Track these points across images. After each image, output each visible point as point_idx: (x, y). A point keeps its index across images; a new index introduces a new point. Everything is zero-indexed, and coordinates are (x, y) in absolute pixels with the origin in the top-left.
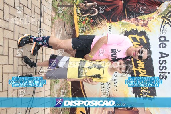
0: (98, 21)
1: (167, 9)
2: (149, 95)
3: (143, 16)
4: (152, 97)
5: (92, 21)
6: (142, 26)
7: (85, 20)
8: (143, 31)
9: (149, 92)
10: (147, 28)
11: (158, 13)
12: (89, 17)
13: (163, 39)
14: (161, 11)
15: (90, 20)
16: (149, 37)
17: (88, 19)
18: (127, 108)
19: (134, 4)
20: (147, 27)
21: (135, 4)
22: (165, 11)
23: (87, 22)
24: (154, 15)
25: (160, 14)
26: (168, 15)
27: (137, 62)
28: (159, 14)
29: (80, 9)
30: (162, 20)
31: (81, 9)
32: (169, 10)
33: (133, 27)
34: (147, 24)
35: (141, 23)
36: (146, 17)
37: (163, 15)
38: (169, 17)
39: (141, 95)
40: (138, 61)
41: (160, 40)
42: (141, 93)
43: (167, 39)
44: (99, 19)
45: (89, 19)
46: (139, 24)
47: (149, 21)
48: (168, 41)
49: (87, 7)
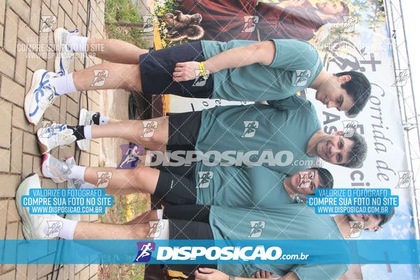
11: (316, 42)
21: (275, 23)
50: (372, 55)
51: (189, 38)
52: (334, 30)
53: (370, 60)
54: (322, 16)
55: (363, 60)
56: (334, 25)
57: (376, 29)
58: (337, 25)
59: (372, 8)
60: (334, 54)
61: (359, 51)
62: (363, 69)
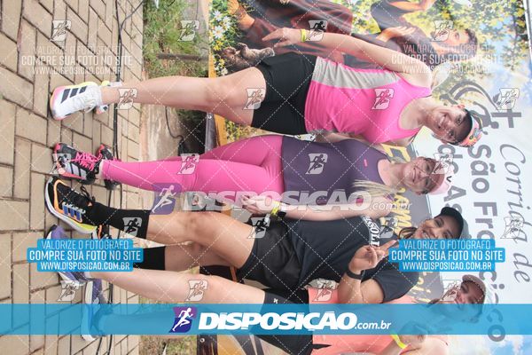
1: (451, 79)
13: (447, 151)
14: (438, 83)
16: (416, 146)
22: (446, 83)
25: (435, 90)
26: (455, 94)
29: (225, 65)
31: (230, 63)
32: (455, 81)
37: (444, 93)
38: (457, 98)
43: (456, 153)
48: (460, 156)
49: (247, 59)
53: (505, 111)
55: (495, 111)
61: (492, 98)
62: (495, 125)
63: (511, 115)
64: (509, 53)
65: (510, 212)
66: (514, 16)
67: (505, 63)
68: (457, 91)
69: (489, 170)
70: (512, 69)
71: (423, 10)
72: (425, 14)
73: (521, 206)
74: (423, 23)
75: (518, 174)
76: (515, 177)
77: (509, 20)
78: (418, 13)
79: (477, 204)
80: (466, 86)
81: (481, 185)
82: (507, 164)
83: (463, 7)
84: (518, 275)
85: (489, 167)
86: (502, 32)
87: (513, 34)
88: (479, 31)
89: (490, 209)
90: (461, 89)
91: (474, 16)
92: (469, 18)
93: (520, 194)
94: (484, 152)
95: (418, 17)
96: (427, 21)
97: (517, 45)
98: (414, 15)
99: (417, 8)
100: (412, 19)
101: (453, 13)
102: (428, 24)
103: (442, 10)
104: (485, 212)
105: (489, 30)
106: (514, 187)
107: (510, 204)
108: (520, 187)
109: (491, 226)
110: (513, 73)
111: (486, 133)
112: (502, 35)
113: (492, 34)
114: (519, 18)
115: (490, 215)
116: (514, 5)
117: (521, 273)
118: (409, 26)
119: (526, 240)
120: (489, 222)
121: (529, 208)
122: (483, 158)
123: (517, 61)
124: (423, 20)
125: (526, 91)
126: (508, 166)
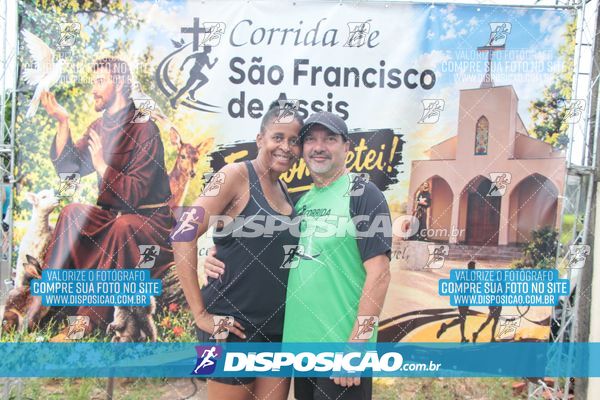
0: (175, 289)
1: (152, 93)
2: (391, 147)
3: (166, 158)
4: (396, 141)
5: (173, 307)
6: (195, 160)
7: (170, 326)
8: (211, 158)
9: (383, 147)
10: (201, 147)
11: (162, 118)
12: (159, 316)
13: (236, 108)
14: (157, 110)
15: (169, 313)
16: (229, 142)
17: (166, 320)
18: (426, 207)
19: (130, 181)
20: (199, 146)
21: (129, 179)
22: (157, 100)
23: (176, 321)
24: (164, 128)
25: (165, 113)
26: (170, 91)
27: (300, 177)
28: (163, 115)
30: (180, 107)
32: (156, 89)
33: (197, 187)
34: (191, 147)
35: (185, 163)
36: (169, 149)
37: (169, 103)
38: (174, 89)
39: (390, 169)
40: (296, 174)
41: (241, 114)
42: (385, 169)
43: (239, 98)
44: (169, 284)
45: (167, 315)
46: (190, 169)
47: (181, 142)
48: (243, 94)
50: (184, 30)
51: (153, 311)
52: (143, 88)
53: (191, 35)
54: (119, 106)
55: (192, 46)
56: (134, 87)
57: (140, 18)
58: (134, 81)
59: (102, 19)
60: (182, 91)
61: (176, 49)
62: (208, 49)
63: (196, 30)
64: (123, 23)
65: (306, 44)
66: (78, 12)
67: (135, 28)
68: (167, 88)
69: (259, 64)
70: (143, 21)
71: (67, 118)
72: (73, 117)
73: (299, 31)
74: (84, 119)
75: (263, 30)
76: (267, 34)
77: (83, 18)
78: (71, 124)
79: (296, 82)
80: (162, 77)
81: (276, 75)
82: (253, 42)
83: (65, 70)
84: (372, 44)
85: (256, 63)
86: (97, 28)
87: (100, 15)
88: (96, 54)
89: (302, 67)
90: (164, 84)
91: (77, 60)
92: (79, 65)
93: (286, 31)
94: (237, 65)
95: (77, 125)
96: (81, 115)
97: (114, 12)
98: (74, 130)
99: (64, 125)
100: (79, 132)
101: (73, 83)
102: (86, 113)
103: (68, 96)
104: (304, 73)
105: (93, 44)
106: (277, 36)
107: (296, 44)
108: (279, 30)
109: (320, 69)
110: (147, 22)
111: (216, 60)
112: (101, 28)
113: (99, 40)
114: (80, 7)
115: (307, 68)
116: (65, 10)
117: (369, 40)
118: (88, 137)
119: (336, 31)
120: (315, 71)
121: (301, 22)
122: (245, 68)
123: (133, 16)
124: (80, 120)
125: (170, 9)
126: (255, 41)
